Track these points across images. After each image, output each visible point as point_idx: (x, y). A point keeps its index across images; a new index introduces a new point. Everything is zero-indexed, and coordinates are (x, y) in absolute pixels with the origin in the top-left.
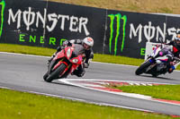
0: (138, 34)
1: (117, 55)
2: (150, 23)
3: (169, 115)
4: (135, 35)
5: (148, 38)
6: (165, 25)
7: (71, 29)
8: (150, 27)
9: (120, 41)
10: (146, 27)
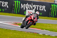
0: (24, 7)
1: (17, 14)
2: (27, 3)
3: (33, 33)
4: (23, 7)
5: (27, 8)
6: (32, 4)
7: (2, 6)
8: (27, 5)
9: (18, 9)
10: (26, 5)
